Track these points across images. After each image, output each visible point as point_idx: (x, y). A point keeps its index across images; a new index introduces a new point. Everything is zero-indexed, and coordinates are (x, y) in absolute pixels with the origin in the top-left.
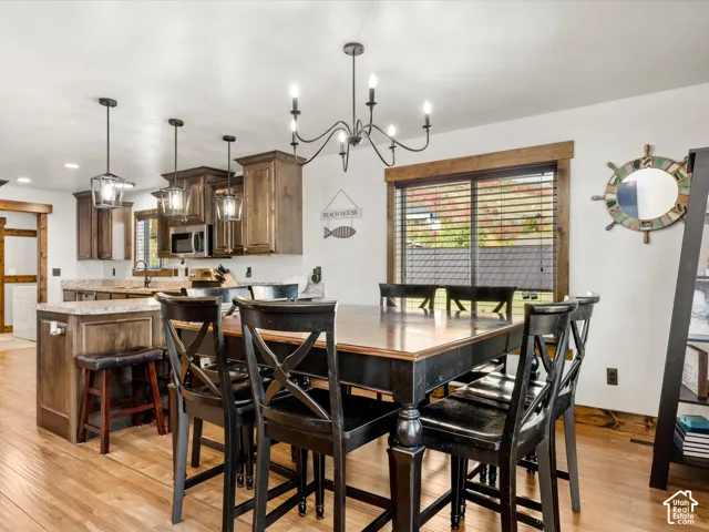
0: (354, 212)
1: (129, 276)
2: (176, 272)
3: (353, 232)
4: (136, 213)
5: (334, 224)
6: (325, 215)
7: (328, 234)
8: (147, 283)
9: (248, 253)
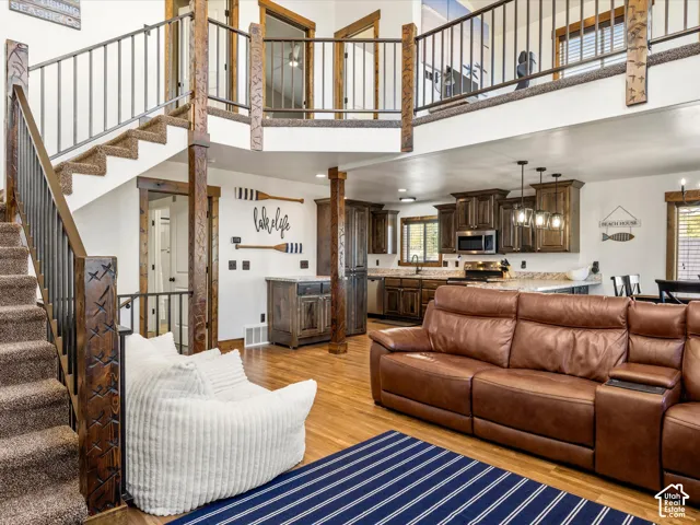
0: (635, 223)
1: (395, 265)
2: (446, 264)
3: (631, 237)
4: (402, 219)
5: (612, 231)
6: (604, 224)
7: (605, 237)
8: (418, 271)
9: (539, 251)
